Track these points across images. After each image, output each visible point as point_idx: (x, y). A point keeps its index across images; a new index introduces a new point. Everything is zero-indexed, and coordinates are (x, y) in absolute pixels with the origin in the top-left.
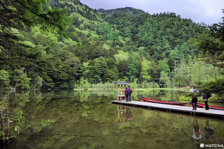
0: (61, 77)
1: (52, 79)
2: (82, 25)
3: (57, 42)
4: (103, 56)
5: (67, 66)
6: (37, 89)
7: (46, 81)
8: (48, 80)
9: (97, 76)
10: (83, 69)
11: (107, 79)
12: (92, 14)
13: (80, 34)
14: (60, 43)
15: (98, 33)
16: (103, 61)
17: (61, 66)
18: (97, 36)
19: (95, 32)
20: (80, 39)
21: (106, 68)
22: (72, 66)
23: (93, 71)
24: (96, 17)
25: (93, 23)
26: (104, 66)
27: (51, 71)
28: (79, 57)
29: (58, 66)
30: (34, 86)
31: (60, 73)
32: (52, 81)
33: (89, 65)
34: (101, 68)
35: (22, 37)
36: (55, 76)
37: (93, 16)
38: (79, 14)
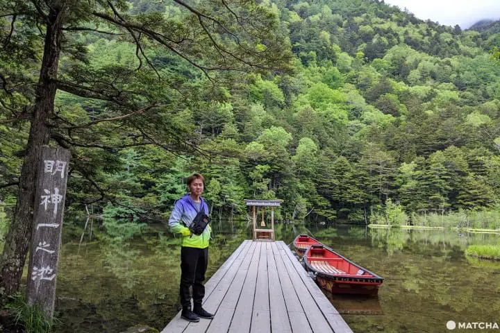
0: (347, 197)
1: (329, 203)
2: (415, 74)
3: (346, 122)
4: (458, 145)
5: (362, 172)
6: (297, 222)
7: (315, 205)
8: (320, 204)
9: (438, 195)
10: (400, 180)
11: (466, 203)
12: (445, 40)
13: (404, 97)
14: (355, 122)
15: (460, 86)
16: (458, 157)
17: (348, 175)
18: (455, 95)
19: (451, 85)
20: (402, 108)
21: (464, 174)
22: (375, 173)
23: (427, 183)
24: (457, 46)
25: (448, 63)
26: (458, 172)
27: (324, 186)
28: (393, 151)
29: (342, 174)
30: (292, 215)
31: (346, 189)
32: (330, 205)
33: (416, 169)
34: (447, 174)
35: (269, 120)
36: (336, 196)
37: (449, 44)
38: (409, 48)
